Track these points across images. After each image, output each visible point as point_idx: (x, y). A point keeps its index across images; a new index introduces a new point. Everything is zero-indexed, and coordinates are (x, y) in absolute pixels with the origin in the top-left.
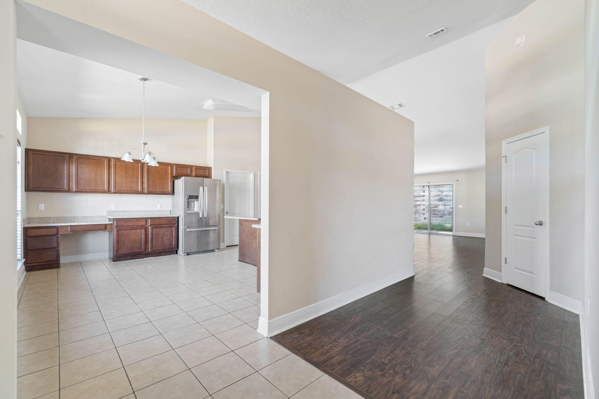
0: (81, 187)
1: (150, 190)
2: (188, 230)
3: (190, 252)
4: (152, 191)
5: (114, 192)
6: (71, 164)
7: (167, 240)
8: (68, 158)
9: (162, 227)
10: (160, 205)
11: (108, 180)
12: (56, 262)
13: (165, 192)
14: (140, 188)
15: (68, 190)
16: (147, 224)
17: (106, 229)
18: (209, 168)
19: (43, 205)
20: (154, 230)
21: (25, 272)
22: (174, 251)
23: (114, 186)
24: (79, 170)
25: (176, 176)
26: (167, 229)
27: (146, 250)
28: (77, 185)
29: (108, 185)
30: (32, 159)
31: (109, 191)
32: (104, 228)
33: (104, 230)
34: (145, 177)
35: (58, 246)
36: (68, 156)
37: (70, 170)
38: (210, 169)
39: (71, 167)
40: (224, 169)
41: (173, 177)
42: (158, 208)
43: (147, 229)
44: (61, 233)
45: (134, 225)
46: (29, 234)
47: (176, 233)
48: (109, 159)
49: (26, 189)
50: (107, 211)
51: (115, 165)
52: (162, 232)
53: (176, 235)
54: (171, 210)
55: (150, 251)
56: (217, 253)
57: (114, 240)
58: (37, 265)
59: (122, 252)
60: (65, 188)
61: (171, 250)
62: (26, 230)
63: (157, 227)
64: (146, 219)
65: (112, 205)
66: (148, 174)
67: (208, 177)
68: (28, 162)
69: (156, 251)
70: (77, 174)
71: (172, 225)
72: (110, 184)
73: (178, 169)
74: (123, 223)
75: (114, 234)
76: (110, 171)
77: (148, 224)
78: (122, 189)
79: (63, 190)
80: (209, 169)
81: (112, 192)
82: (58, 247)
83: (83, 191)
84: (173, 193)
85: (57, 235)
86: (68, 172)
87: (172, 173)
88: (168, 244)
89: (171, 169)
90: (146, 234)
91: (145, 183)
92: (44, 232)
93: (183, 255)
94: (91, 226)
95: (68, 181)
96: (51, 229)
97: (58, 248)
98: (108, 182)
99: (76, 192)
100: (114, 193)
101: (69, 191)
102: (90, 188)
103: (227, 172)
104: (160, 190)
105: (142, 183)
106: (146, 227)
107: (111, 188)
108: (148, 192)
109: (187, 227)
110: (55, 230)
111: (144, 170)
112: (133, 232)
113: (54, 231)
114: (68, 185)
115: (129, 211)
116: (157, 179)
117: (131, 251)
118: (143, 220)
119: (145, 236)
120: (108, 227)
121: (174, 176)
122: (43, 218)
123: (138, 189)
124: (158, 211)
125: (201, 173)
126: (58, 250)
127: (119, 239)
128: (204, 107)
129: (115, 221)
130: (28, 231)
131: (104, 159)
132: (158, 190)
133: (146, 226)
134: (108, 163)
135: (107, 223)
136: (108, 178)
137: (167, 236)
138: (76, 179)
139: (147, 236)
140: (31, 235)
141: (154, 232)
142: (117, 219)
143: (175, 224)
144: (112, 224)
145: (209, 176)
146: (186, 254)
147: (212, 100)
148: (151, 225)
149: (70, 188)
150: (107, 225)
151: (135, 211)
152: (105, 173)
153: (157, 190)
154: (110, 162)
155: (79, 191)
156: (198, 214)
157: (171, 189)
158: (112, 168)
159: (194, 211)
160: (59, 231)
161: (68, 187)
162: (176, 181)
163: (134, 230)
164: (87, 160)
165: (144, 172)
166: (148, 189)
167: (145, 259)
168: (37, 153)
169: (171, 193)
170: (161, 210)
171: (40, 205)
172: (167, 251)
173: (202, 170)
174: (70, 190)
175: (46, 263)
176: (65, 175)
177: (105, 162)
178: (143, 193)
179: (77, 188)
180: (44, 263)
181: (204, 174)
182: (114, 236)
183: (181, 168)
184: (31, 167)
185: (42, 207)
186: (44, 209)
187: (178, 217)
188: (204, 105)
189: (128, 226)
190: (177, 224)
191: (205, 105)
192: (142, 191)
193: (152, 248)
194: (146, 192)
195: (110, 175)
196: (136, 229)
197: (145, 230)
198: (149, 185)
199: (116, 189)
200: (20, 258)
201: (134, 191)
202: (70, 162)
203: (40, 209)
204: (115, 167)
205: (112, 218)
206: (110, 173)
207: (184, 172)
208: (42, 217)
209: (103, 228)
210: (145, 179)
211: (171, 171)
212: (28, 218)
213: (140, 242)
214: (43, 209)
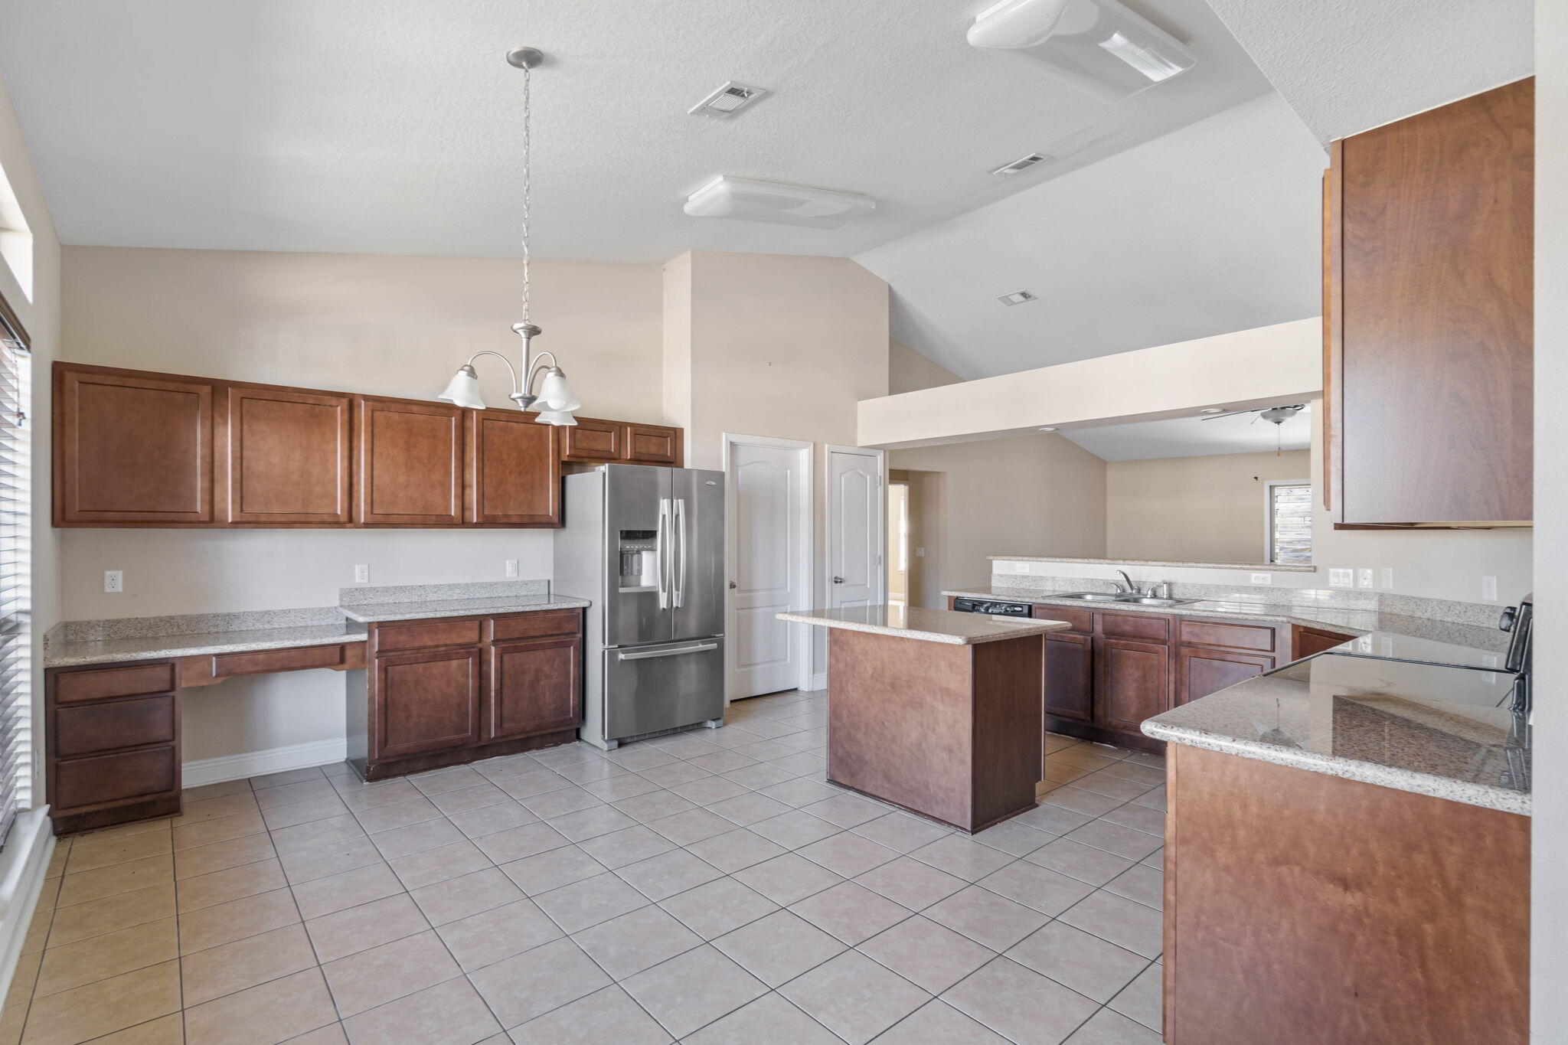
0: (254, 508)
1: (486, 512)
2: (622, 656)
3: (628, 738)
4: (494, 517)
5: (369, 521)
6: (217, 419)
7: (548, 694)
8: (208, 399)
9: (535, 648)
10: (516, 561)
11: (346, 479)
12: (167, 795)
13: (537, 520)
14: (456, 505)
15: (207, 519)
16: (484, 639)
17: (342, 661)
18: (675, 429)
19: (120, 574)
20: (506, 658)
21: (53, 840)
22: (571, 730)
23: (369, 500)
24: (247, 443)
25: (571, 459)
26: (550, 653)
27: (479, 736)
28: (239, 500)
29: (346, 497)
30: (77, 401)
31: (351, 520)
32: (337, 659)
33: (337, 667)
34: (472, 467)
35: (174, 732)
36: (207, 389)
37: (216, 443)
38: (678, 434)
39: (218, 431)
40: (724, 434)
41: (564, 463)
42: (509, 573)
43: (485, 657)
44: (183, 686)
45: (441, 643)
46: (66, 696)
47: (579, 667)
48: (351, 401)
49: (58, 515)
50: (342, 590)
51: (372, 423)
52: (532, 666)
53: (579, 672)
54: (549, 581)
55: (493, 735)
56: (712, 733)
57: (374, 705)
58: (99, 811)
59: (400, 745)
60: (199, 509)
61: (564, 729)
62: (54, 679)
63: (516, 650)
64: (481, 620)
65: (357, 568)
66: (481, 455)
67: (671, 463)
68: (62, 414)
69: (512, 735)
70: (242, 457)
71: (563, 639)
72: (355, 494)
73: (578, 436)
74: (403, 640)
75: (371, 681)
76: (355, 444)
77: (489, 637)
78: (395, 512)
79: (192, 517)
80: (674, 435)
81: (362, 521)
82: (174, 739)
83: (263, 519)
84: (561, 520)
85: (171, 694)
86: (208, 452)
87: (558, 451)
88: (553, 706)
89: (556, 437)
90: (482, 676)
91: (471, 486)
92: (120, 684)
93: (605, 747)
94: (292, 653)
95: (207, 484)
96: (148, 672)
97: (172, 743)
98: (346, 486)
99: (236, 524)
100: (367, 525)
101: (212, 521)
102: (288, 511)
103: (732, 444)
104: (520, 513)
105: (463, 487)
106: (480, 650)
107: (358, 506)
108: (480, 520)
109: (620, 647)
110: (163, 673)
111: (468, 440)
112: (438, 667)
113: (158, 679)
114: (207, 498)
115: (413, 588)
116: (511, 473)
117: (429, 740)
118: (468, 624)
119: (477, 684)
120: (349, 653)
121: (566, 459)
122: (119, 621)
123: (448, 507)
124: (510, 585)
125: (652, 448)
126: (173, 748)
127: (389, 699)
128: (688, 208)
129: (377, 631)
130: (63, 680)
131: (334, 401)
132: (514, 511)
133: (480, 645)
134: (346, 414)
135: (346, 641)
136: (346, 471)
137: (549, 677)
138: (238, 476)
139: (484, 681)
140: (74, 697)
141: (506, 667)
142: (381, 625)
143: (575, 633)
144: (365, 642)
145: (673, 460)
146: (616, 743)
147: (724, 176)
148: (499, 640)
149: (216, 512)
150: (348, 647)
151: (435, 586)
152: (336, 451)
153: (510, 512)
154: (356, 414)
155: (249, 522)
156: (651, 596)
157: (556, 509)
158: (360, 436)
159: (639, 585)
160: (177, 675)
161: (207, 507)
162: (572, 480)
163: (441, 663)
164: (275, 405)
165: (468, 448)
166: (481, 508)
167: (477, 765)
168: (97, 379)
169: (556, 519)
170: (520, 579)
171: (108, 573)
172: (550, 731)
173: (654, 439)
174: (216, 518)
175: (130, 802)
176: (199, 461)
177: (336, 412)
178: (463, 523)
179: (242, 511)
180: (120, 803)
181: (661, 452)
182: (372, 687)
183: (589, 432)
184: (74, 432)
185: (115, 581)
186: (120, 590)
187: (584, 609)
188: (686, 200)
189: (419, 649)
190: (580, 635)
191: (690, 198)
192: (460, 514)
193: (501, 726)
194: (475, 520)
195: (354, 461)
196: (447, 657)
197: (478, 659)
198: (486, 494)
199: (374, 512)
200: (28, 805)
201: (434, 518)
202: (216, 415)
203: (108, 590)
204: (370, 429)
205: (365, 623)
206: (355, 453)
207: (599, 445)
208: (113, 621)
209: (336, 656)
210: (472, 475)
211: (556, 442)
212: (66, 625)
213: (459, 705)
214: (119, 588)
